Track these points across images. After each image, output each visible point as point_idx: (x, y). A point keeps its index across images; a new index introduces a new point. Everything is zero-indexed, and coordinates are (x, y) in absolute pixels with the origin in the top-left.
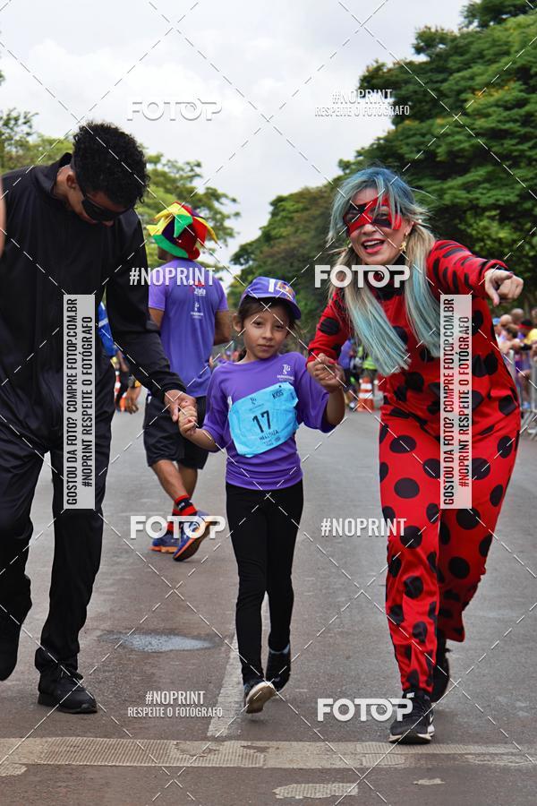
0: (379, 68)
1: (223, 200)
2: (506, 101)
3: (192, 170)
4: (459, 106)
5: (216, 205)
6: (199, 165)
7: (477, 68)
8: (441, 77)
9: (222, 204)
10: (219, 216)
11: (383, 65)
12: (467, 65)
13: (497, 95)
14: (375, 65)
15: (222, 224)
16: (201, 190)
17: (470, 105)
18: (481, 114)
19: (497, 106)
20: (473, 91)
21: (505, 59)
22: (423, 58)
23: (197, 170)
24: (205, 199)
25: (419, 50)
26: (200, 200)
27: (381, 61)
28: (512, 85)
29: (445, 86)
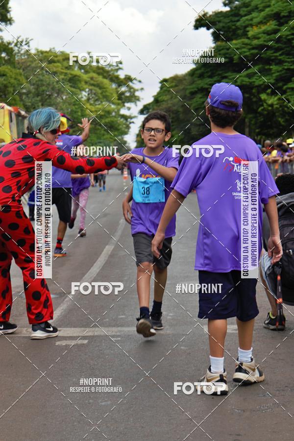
0: (205, 15)
1: (134, 81)
2: (268, 31)
3: (117, 66)
4: (245, 34)
5: (130, 84)
6: (121, 63)
7: (254, 14)
8: (236, 19)
9: (133, 83)
10: (132, 90)
11: (207, 13)
12: (249, 13)
13: (264, 28)
14: (203, 13)
15: (134, 94)
16: (122, 76)
17: (250, 34)
18: (255, 37)
19: (264, 33)
20: (252, 25)
21: (267, 9)
22: (227, 9)
23: (120, 66)
24: (124, 81)
25: (225, 5)
26: (122, 82)
27: (206, 11)
28: (271, 22)
29: (238, 24)
